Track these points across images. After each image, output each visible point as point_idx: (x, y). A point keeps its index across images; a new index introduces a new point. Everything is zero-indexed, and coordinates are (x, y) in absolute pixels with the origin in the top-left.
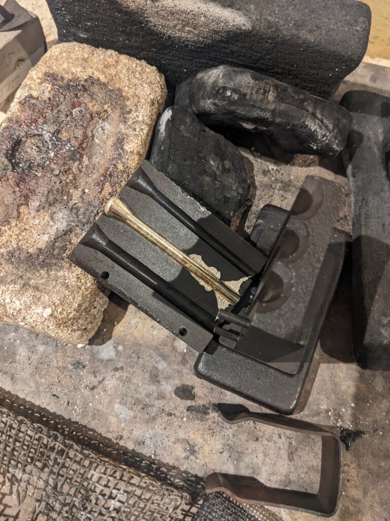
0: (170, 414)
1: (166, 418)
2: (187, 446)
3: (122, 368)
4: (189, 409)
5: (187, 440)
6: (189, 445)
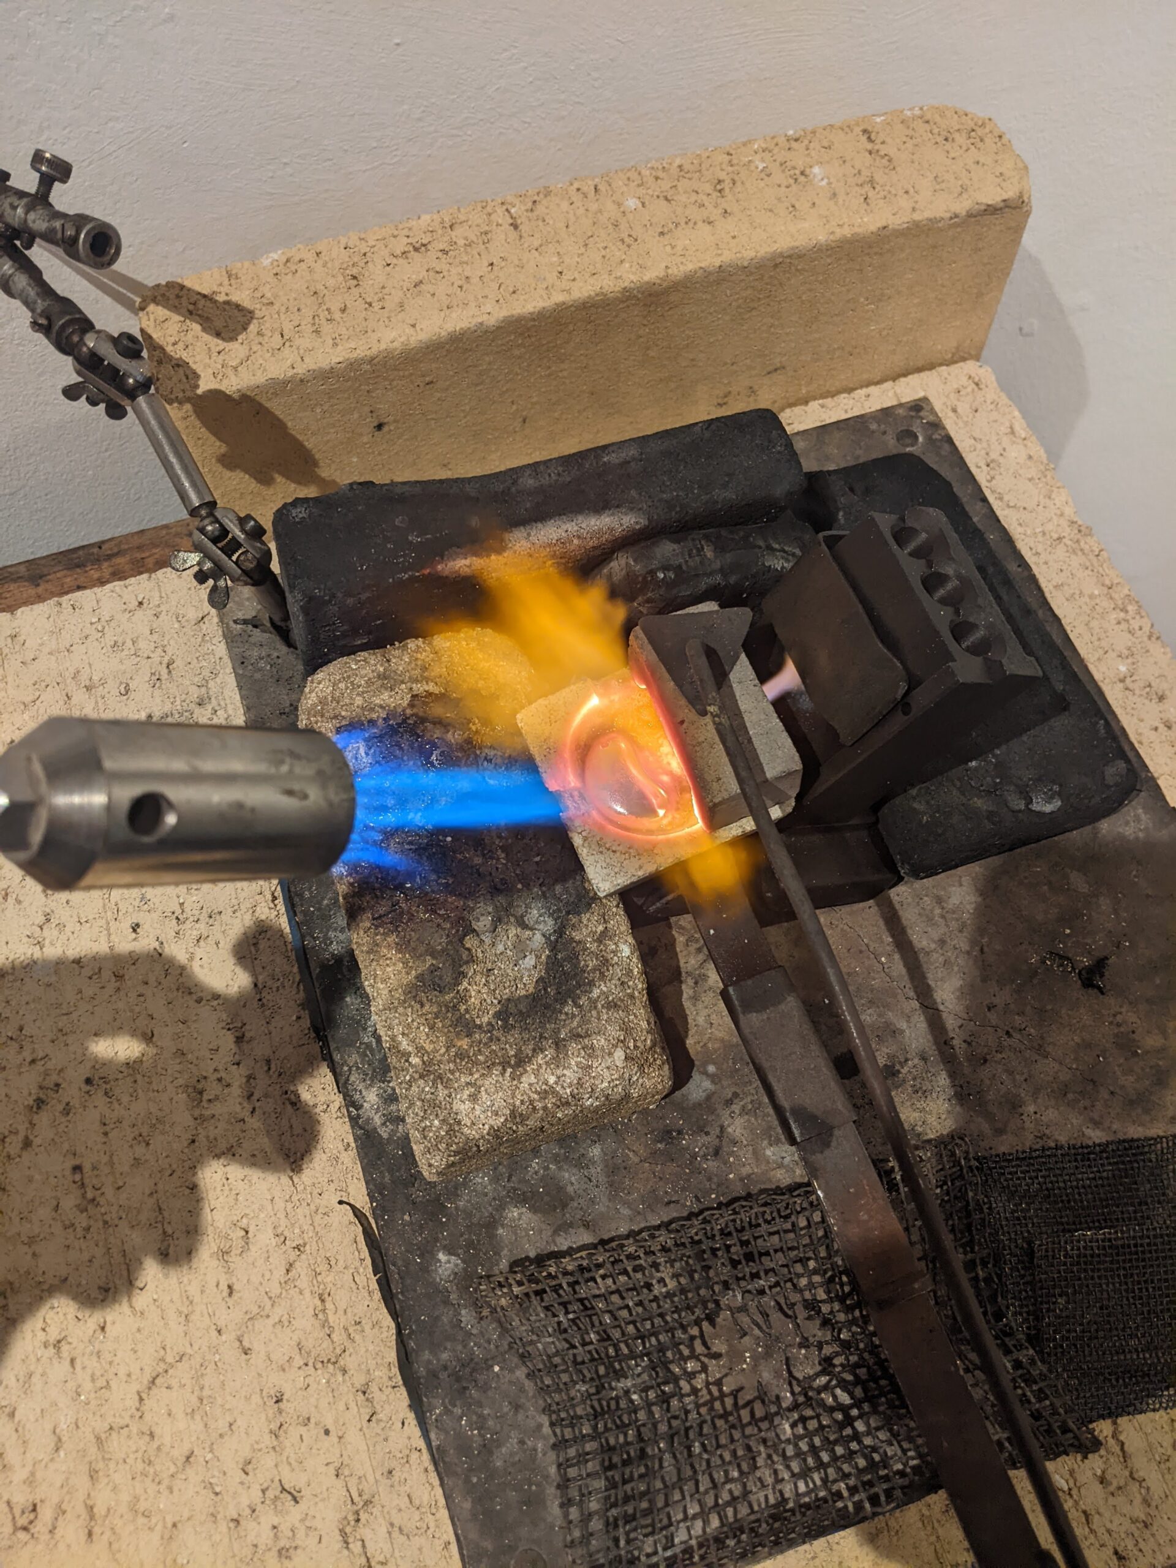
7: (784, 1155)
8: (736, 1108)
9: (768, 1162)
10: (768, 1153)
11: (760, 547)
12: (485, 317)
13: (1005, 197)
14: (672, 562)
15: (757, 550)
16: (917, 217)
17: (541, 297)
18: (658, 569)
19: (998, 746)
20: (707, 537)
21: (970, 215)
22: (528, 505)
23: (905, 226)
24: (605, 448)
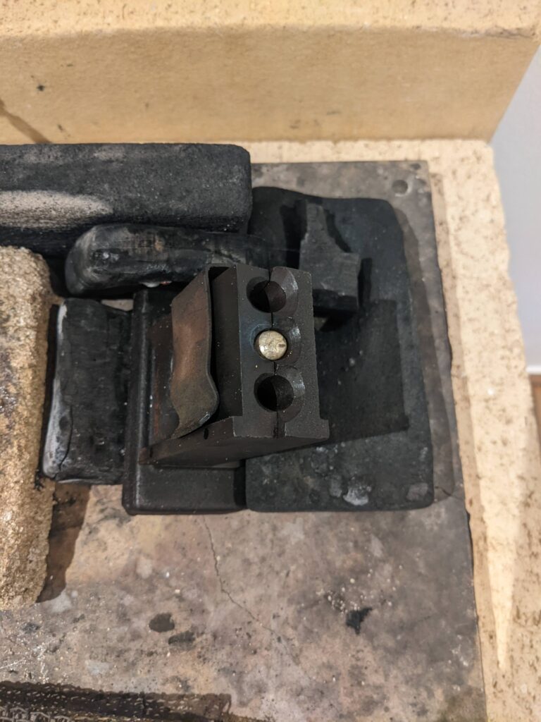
0: (151, 654)
1: (147, 660)
2: (179, 683)
3: (82, 617)
4: (171, 641)
5: (177, 677)
6: (180, 681)
7: (96, 667)
8: (79, 625)
9: (84, 669)
10: (87, 662)
11: (209, 250)
12: (105, 26)
13: (520, 26)
14: (120, 247)
15: (205, 252)
16: (446, 25)
17: (148, 20)
18: (106, 250)
19: (346, 440)
20: (162, 234)
21: (488, 34)
22: (21, 176)
23: (434, 30)
24: (99, 146)
